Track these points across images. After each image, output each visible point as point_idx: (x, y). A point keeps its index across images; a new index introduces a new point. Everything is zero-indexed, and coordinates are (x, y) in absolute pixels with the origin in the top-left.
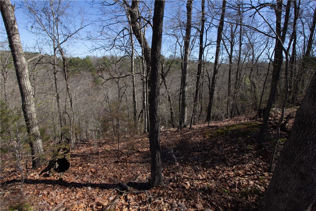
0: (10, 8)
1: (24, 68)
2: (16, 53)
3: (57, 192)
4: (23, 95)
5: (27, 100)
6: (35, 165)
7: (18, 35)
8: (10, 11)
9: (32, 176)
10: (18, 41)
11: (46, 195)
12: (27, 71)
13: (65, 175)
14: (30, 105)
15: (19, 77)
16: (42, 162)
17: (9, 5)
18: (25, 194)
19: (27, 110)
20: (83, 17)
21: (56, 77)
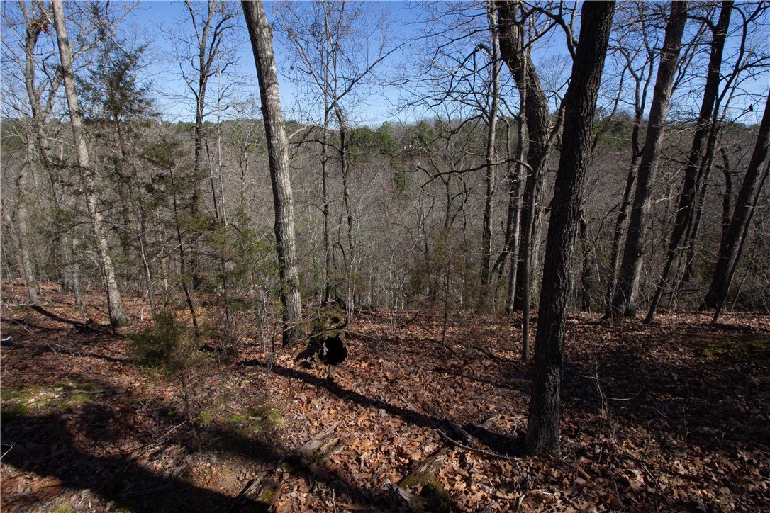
0: (265, 32)
1: (283, 151)
2: (272, 121)
3: (323, 403)
4: (278, 204)
5: (283, 213)
6: (287, 340)
7: (276, 86)
8: (265, 38)
9: (283, 361)
10: (275, 98)
11: (305, 403)
12: (286, 157)
13: (337, 373)
14: (287, 225)
15: (274, 168)
16: (300, 337)
17: (265, 27)
18: (272, 391)
19: (282, 232)
20: (384, 34)
21: (326, 170)
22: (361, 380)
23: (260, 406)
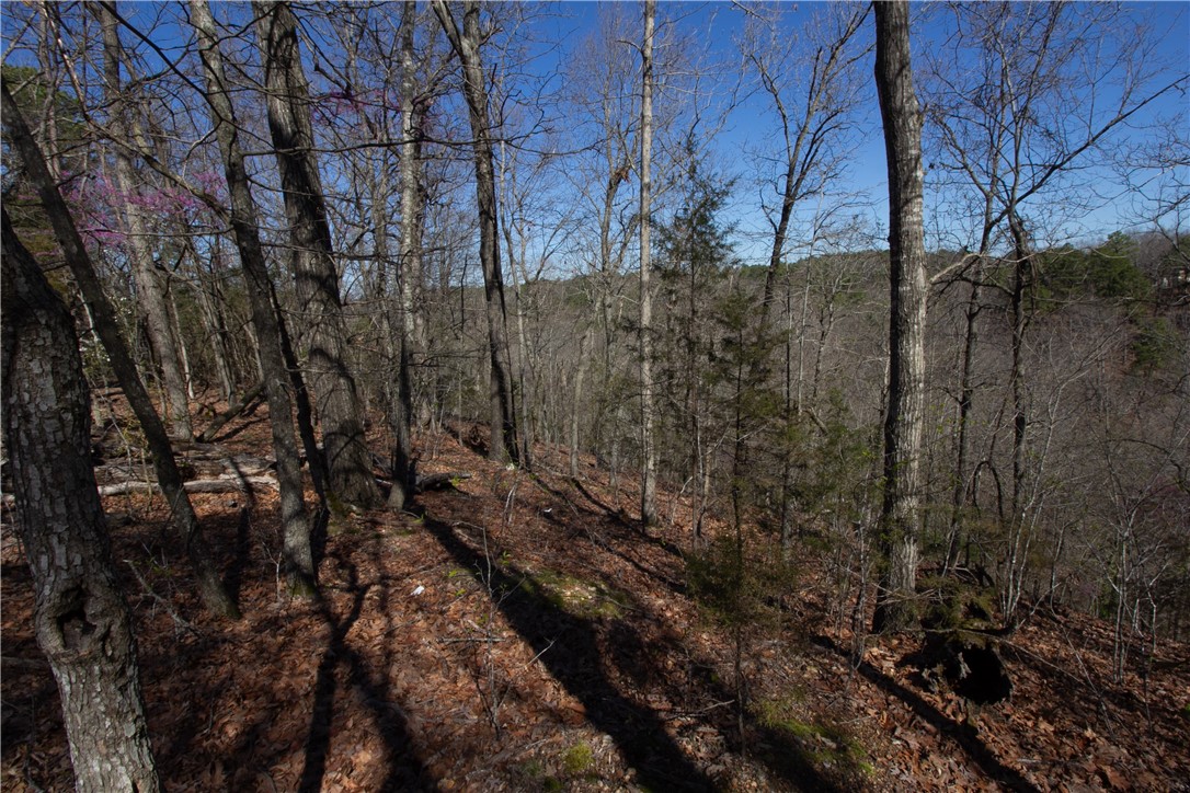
0: (912, 122)
1: (917, 302)
2: (905, 256)
3: (952, 771)
4: (896, 388)
5: (904, 405)
6: (882, 621)
7: (920, 200)
8: (910, 131)
9: (875, 657)
10: (915, 219)
11: (916, 755)
12: (922, 312)
13: (982, 720)
14: (910, 425)
15: (898, 329)
16: (907, 624)
17: (912, 114)
18: (855, 705)
19: (898, 436)
22: (1037, 758)
23: (834, 722)
